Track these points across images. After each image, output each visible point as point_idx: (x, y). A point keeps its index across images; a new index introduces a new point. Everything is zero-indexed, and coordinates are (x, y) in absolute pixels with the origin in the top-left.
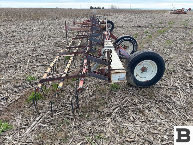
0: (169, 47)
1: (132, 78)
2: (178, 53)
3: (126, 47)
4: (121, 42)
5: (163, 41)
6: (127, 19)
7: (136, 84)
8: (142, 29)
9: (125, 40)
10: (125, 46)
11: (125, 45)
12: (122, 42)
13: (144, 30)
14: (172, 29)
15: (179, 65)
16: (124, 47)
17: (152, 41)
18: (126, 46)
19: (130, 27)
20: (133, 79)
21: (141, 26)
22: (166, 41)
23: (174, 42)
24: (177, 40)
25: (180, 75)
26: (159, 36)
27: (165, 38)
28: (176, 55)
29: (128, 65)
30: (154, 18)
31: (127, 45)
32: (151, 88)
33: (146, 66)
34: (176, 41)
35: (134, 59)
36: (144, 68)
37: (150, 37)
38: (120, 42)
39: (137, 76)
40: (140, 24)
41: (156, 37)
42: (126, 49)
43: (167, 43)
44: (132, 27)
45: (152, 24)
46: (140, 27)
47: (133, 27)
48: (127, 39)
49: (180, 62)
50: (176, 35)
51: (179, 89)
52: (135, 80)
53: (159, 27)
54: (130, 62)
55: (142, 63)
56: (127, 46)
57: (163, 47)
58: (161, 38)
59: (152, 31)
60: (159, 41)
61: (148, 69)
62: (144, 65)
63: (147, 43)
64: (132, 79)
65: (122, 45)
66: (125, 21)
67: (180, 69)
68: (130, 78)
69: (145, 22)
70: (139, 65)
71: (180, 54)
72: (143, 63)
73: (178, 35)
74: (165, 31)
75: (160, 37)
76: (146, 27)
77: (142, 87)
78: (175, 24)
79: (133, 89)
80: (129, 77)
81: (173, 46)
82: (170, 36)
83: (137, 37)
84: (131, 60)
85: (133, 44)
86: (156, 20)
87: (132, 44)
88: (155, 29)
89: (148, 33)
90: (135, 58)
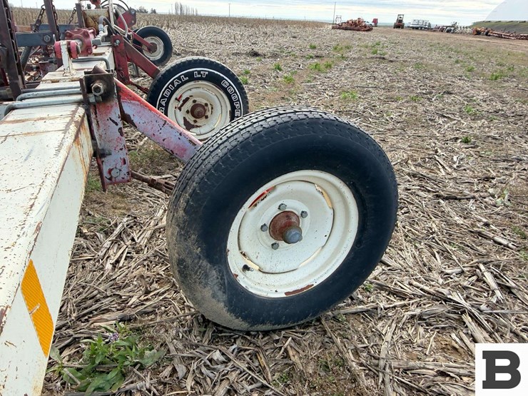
0: (354, 112)
1: (216, 288)
2: (389, 130)
3: (199, 109)
4: (176, 84)
5: (330, 94)
6: (219, 38)
7: (244, 319)
8: (263, 60)
9: (191, 77)
10: (196, 105)
11: (194, 101)
12: (179, 86)
13: (271, 63)
14: (346, 63)
15: (409, 174)
16: (193, 108)
17: (296, 94)
18: (201, 105)
19: (228, 55)
20: (225, 297)
21: (260, 52)
22: (340, 94)
23: (363, 95)
24: (371, 89)
25: (429, 225)
26: (315, 78)
27: (334, 85)
28: (383, 136)
29: (181, 212)
30: (294, 37)
31: (203, 102)
32: (326, 325)
33: (294, 206)
34: (369, 92)
35: (216, 166)
36: (284, 221)
37: (289, 80)
38: (172, 83)
39: (246, 268)
40: (256, 49)
41: (309, 81)
42: (204, 119)
43: (345, 98)
44: (233, 54)
45: (290, 50)
46: (255, 54)
47: (236, 54)
48: (199, 72)
49: (406, 163)
50: (365, 77)
51: (463, 312)
52: (240, 300)
53: (311, 57)
54: (194, 193)
55: (274, 188)
56: (206, 105)
57: (336, 112)
58: (323, 84)
59: (293, 64)
60: (319, 94)
61: (305, 224)
62: (286, 202)
63: (283, 98)
64: (220, 293)
65: (183, 98)
66: (212, 40)
67: (421, 193)
68: (207, 293)
69: (270, 44)
70: (254, 204)
71: (395, 133)
72: (280, 190)
73: (369, 78)
74: (330, 66)
75: (319, 83)
76: (275, 56)
77: (277, 327)
78: (350, 51)
79: (229, 360)
80: (199, 287)
81: (364, 108)
82: (346, 79)
83: (249, 82)
84: (197, 178)
85: (229, 96)
86: (298, 41)
87: (224, 95)
88: (300, 61)
89: (280, 70)
90: (224, 159)
